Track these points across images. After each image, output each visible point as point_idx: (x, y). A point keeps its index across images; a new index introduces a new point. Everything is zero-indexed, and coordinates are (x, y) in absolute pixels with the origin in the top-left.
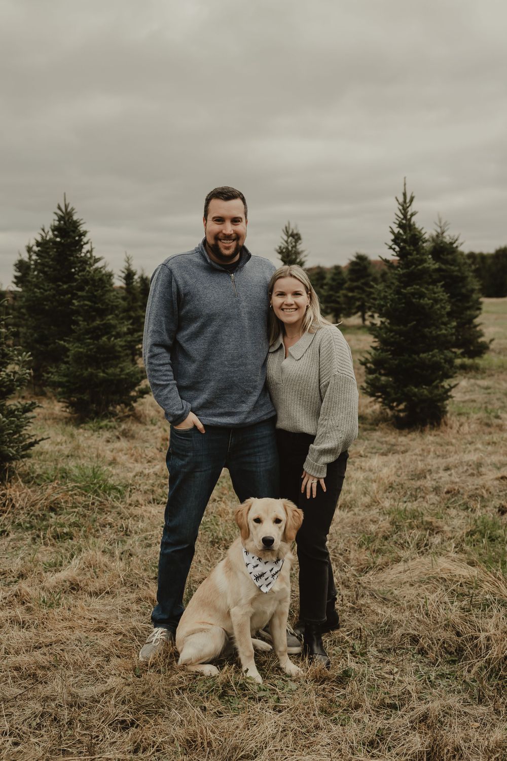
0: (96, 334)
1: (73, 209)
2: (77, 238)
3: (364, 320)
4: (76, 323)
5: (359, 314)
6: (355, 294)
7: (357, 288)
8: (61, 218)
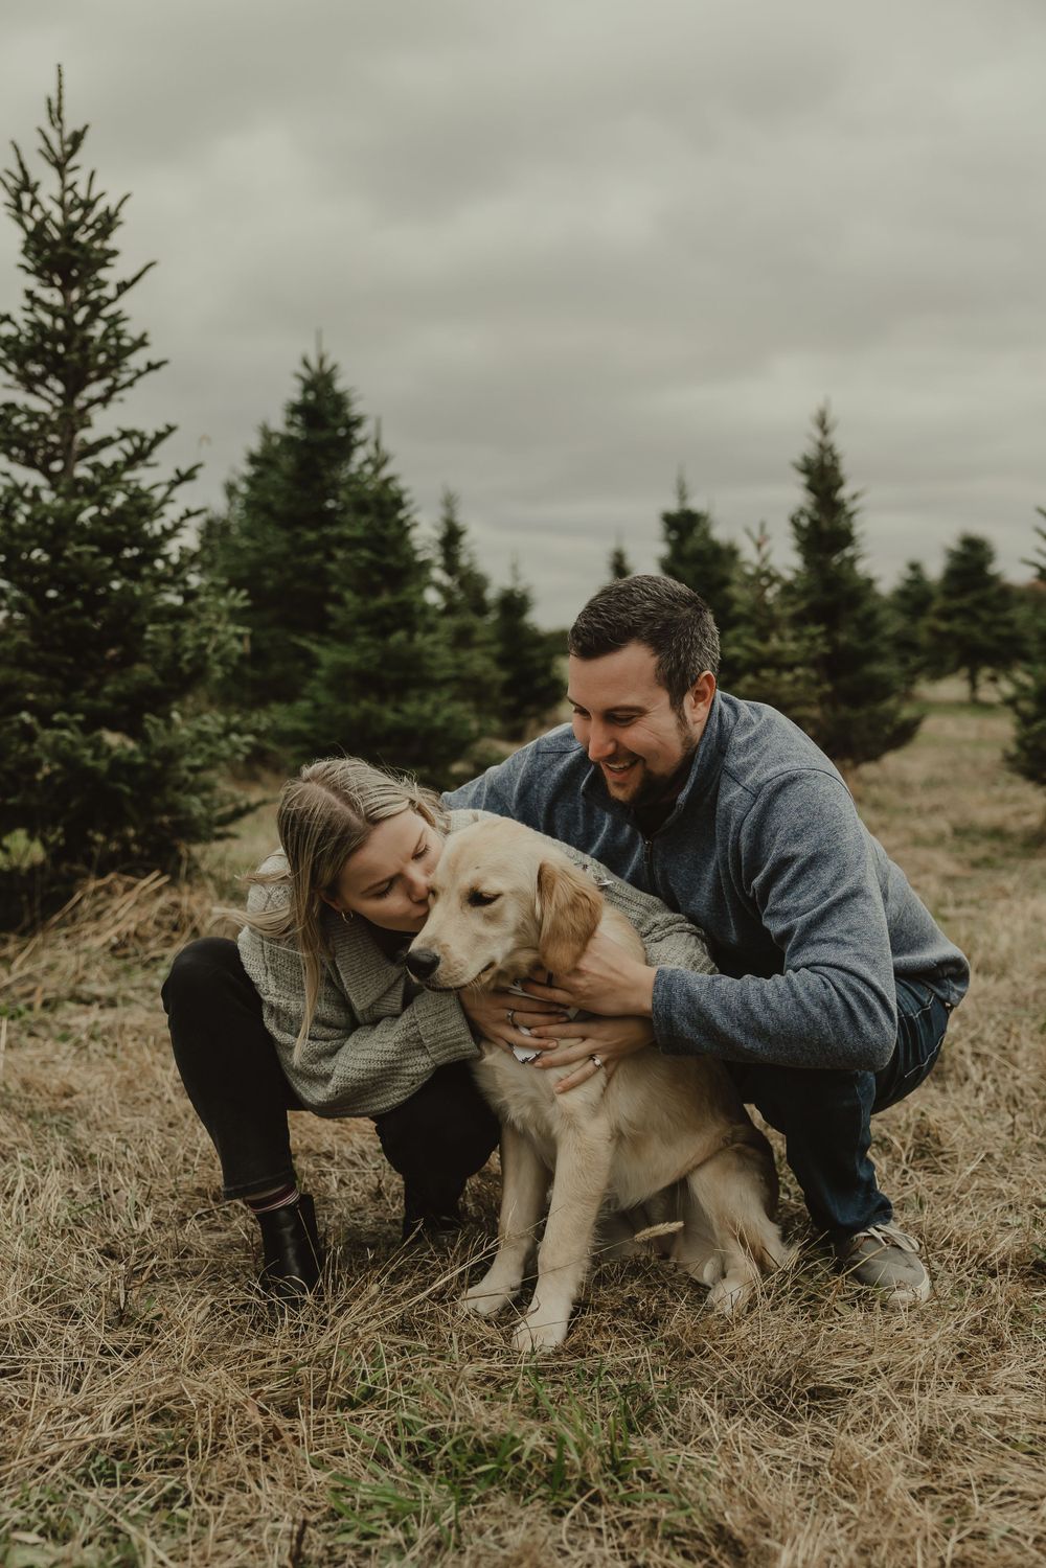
0: (380, 624)
1: (334, 367)
2: (342, 432)
3: (974, 687)
4: (338, 600)
5: (964, 672)
6: (957, 625)
7: (962, 611)
8: (309, 386)
